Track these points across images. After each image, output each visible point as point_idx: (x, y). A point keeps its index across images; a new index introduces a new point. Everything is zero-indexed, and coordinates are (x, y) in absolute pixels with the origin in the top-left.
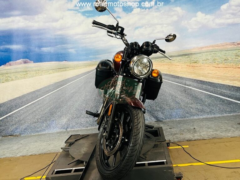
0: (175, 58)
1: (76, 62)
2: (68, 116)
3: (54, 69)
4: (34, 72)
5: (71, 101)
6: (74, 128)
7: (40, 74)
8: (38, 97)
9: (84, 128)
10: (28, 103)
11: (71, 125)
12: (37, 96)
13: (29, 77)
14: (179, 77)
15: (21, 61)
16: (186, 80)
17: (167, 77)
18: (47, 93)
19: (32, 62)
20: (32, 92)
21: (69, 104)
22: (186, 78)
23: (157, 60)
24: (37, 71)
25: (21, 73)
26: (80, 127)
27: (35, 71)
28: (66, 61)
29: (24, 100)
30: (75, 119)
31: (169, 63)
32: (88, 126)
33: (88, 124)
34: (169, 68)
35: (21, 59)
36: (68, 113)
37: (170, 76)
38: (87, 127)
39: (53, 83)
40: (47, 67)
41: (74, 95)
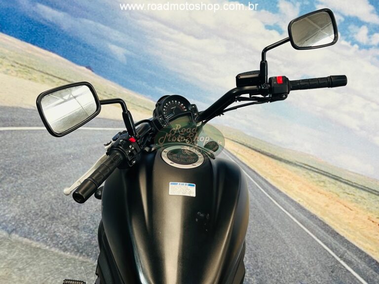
0: (354, 188)
1: (114, 83)
2: (29, 203)
3: (47, 74)
5: (54, 170)
6: (30, 238)
9: (57, 251)
11: (26, 229)
14: (338, 234)
16: (348, 249)
17: (312, 223)
21: (45, 176)
22: (351, 243)
23: (312, 174)
26: (45, 242)
28: (89, 67)
30: (44, 217)
31: (335, 196)
32: (69, 247)
33: (71, 244)
34: (327, 206)
36: (32, 195)
37: (319, 223)
38: (66, 250)
39: (28, 107)
40: (32, 59)
41: (68, 160)
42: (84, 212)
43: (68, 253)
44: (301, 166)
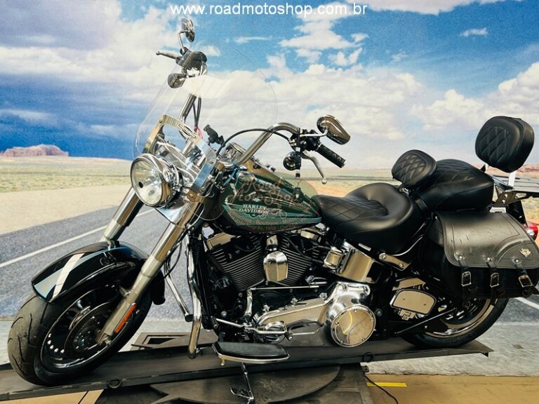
3: (114, 176)
4: (66, 177)
7: (81, 184)
8: (70, 235)
9: (166, 319)
10: (43, 247)
12: (67, 232)
13: (54, 187)
15: (40, 149)
18: (92, 227)
19: (67, 153)
20: (56, 222)
23: (349, 182)
24: (73, 175)
25: (35, 176)
26: (156, 316)
27: (71, 174)
29: (36, 238)
33: (176, 310)
35: (42, 145)
38: (173, 317)
39: (108, 207)
40: (100, 169)
41: (151, 240)
42: (177, 279)
43: (176, 320)
44: (337, 179)
